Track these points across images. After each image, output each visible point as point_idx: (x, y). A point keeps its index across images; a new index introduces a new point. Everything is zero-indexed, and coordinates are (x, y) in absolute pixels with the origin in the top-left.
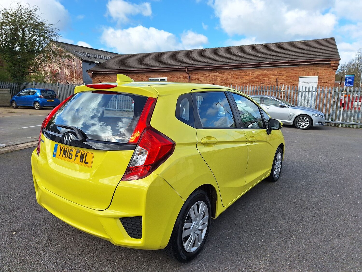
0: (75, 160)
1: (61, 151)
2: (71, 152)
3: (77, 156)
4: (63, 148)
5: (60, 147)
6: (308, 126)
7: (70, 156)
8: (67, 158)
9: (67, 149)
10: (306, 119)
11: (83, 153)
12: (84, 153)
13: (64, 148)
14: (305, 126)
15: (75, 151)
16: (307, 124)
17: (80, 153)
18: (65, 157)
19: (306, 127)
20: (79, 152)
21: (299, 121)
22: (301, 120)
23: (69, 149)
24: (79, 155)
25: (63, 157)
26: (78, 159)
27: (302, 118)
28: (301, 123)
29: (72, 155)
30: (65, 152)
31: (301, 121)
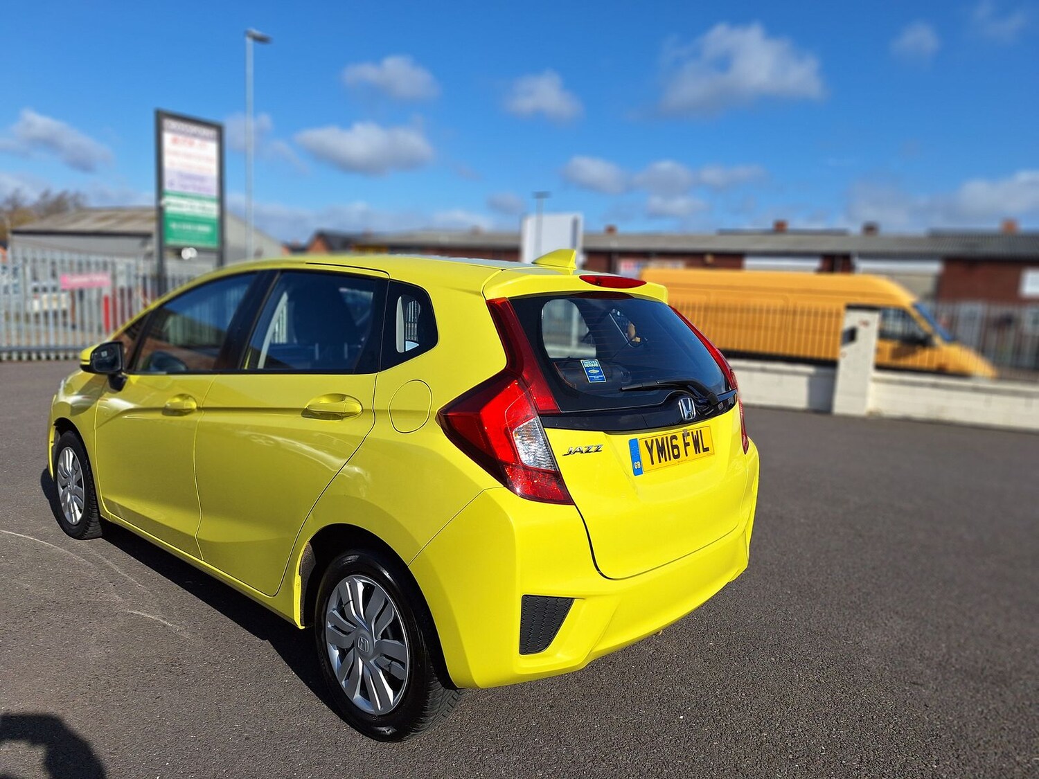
0: (687, 456)
1: (650, 451)
2: (675, 442)
3: (686, 445)
4: (652, 440)
5: (646, 442)
7: (676, 453)
8: (670, 459)
9: (662, 438)
11: (695, 434)
12: (697, 432)
13: (657, 440)
15: (680, 436)
17: (691, 434)
18: (666, 460)
20: (688, 435)
23: (667, 437)
24: (690, 439)
25: (660, 462)
26: (691, 448)
29: (676, 447)
30: (661, 450)
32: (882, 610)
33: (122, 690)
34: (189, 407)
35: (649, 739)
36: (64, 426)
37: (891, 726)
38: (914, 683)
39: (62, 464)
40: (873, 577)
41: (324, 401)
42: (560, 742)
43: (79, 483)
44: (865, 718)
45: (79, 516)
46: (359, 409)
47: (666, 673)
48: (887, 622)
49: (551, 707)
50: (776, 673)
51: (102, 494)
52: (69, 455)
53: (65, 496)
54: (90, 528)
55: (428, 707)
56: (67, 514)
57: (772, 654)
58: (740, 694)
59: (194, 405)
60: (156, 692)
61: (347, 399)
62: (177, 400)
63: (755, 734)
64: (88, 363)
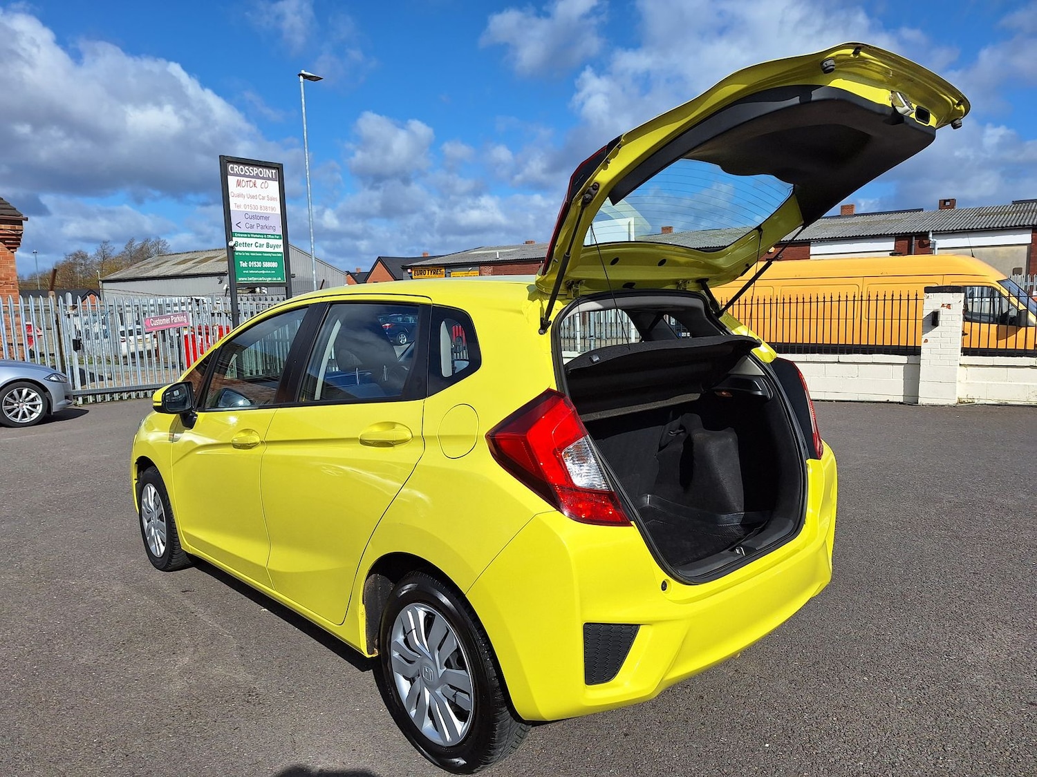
6: (40, 411)
10: (28, 394)
14: (31, 413)
16: (34, 407)
19: (35, 416)
21: (7, 403)
22: (15, 399)
27: (15, 392)
28: (14, 409)
31: (12, 401)
32: (988, 620)
33: (203, 721)
34: (253, 442)
35: (732, 769)
36: (145, 464)
37: (1008, 754)
38: (1031, 704)
39: (145, 500)
40: (975, 584)
41: (376, 429)
42: (637, 773)
43: (160, 517)
44: (976, 745)
45: (163, 548)
46: (409, 436)
47: (748, 697)
48: (994, 633)
49: (626, 735)
50: (871, 695)
51: (182, 527)
52: (151, 490)
53: (150, 530)
54: (173, 560)
55: (496, 739)
56: (152, 547)
57: (864, 673)
58: (831, 719)
59: (257, 440)
60: (234, 723)
61: (397, 427)
62: (242, 435)
63: (849, 764)
64: (160, 404)
